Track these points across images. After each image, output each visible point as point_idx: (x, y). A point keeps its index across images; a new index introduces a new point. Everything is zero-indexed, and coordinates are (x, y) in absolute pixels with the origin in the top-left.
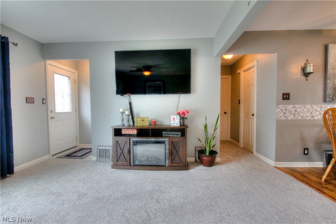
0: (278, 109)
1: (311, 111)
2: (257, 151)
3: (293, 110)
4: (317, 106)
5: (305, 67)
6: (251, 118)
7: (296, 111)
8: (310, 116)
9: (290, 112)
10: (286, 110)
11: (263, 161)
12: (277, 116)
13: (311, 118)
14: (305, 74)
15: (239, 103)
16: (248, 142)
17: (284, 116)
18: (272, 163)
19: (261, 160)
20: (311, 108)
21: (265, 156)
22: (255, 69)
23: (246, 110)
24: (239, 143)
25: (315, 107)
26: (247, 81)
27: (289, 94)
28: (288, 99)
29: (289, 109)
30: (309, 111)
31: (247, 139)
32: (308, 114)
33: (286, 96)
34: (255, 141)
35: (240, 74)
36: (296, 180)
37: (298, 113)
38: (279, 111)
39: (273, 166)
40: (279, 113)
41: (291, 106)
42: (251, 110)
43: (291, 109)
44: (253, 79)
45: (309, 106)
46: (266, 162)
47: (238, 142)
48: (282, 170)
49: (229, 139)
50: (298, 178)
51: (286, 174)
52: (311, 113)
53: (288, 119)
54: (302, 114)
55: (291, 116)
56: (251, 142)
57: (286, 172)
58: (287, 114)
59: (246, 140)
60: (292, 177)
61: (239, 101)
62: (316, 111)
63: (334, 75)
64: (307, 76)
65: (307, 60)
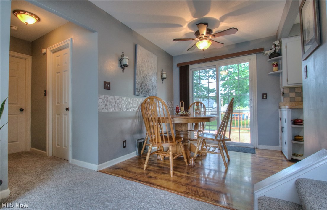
0: (100, 99)
2: (74, 157)
5: (122, 59)
6: (65, 115)
8: (126, 108)
9: (111, 104)
10: (107, 101)
11: (83, 168)
12: (99, 108)
13: (127, 111)
14: (121, 66)
15: (46, 95)
16: (59, 147)
17: (106, 108)
18: (95, 167)
19: (81, 167)
21: (86, 160)
22: (68, 50)
23: (57, 104)
24: (46, 151)
25: (129, 100)
26: (57, 65)
27: (109, 83)
28: (109, 88)
29: (110, 100)
31: (59, 144)
32: (125, 106)
33: (107, 85)
34: (70, 144)
35: (47, 55)
36: (125, 180)
37: (117, 105)
38: (101, 101)
39: (97, 170)
40: (101, 104)
42: (64, 104)
43: (111, 100)
44: (65, 63)
46: (87, 169)
47: (45, 149)
48: (107, 172)
49: (29, 148)
50: (125, 176)
51: (113, 176)
52: (127, 105)
53: (109, 111)
54: (120, 106)
55: (112, 108)
56: (65, 146)
57: (112, 173)
58: (109, 106)
59: (56, 146)
60: (120, 178)
61: (46, 91)
62: (130, 103)
63: (140, 72)
64: (123, 68)
65: (123, 53)
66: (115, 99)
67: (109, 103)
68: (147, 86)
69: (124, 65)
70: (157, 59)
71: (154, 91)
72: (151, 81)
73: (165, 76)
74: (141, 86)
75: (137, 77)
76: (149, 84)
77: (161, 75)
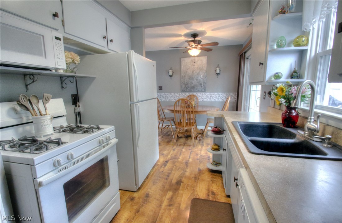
1: (174, 96)
3: (164, 96)
4: (178, 94)
7: (166, 96)
9: (163, 97)
10: (161, 95)
25: (176, 94)
27: (162, 87)
28: (162, 89)
32: (172, 98)
33: (160, 88)
37: (167, 97)
41: (163, 93)
43: (163, 95)
45: (173, 94)
52: (174, 98)
54: (169, 98)
55: (164, 99)
58: (162, 98)
62: (177, 96)
63: (185, 76)
64: (171, 77)
65: (171, 68)
66: (165, 94)
67: (162, 96)
68: (192, 84)
69: (170, 75)
70: (206, 59)
71: (202, 86)
72: (197, 79)
73: (218, 71)
74: (185, 85)
75: (182, 80)
76: (194, 82)
77: (216, 71)
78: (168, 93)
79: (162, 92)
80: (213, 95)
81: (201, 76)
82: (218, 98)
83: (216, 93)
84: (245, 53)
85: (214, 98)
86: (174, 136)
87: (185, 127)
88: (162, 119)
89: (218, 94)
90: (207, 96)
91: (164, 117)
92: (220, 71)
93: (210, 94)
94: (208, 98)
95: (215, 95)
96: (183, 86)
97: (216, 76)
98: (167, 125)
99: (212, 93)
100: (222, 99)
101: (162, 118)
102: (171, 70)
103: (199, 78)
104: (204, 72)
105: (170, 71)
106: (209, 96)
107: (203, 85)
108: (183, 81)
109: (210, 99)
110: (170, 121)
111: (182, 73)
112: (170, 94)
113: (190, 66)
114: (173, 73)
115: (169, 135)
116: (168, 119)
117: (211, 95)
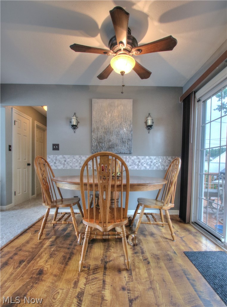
1: (79, 161)
4: (85, 157)
7: (65, 161)
8: (78, 166)
10: (56, 160)
13: (79, 168)
20: (79, 158)
27: (58, 145)
28: (58, 149)
30: (78, 161)
32: (77, 164)
33: (56, 147)
38: (50, 160)
40: (50, 162)
41: (61, 156)
45: (77, 157)
53: (58, 168)
54: (71, 164)
55: (61, 166)
63: (98, 128)
64: (74, 128)
65: (75, 114)
66: (64, 157)
67: (58, 161)
68: (110, 141)
69: (73, 126)
70: (132, 103)
71: (126, 145)
72: (118, 134)
73: (149, 123)
74: (99, 143)
75: (93, 134)
76: (114, 139)
77: (146, 123)
78: (69, 156)
79: (59, 154)
80: (143, 159)
81: (125, 129)
82: (150, 165)
83: (147, 157)
84: (195, 92)
85: (145, 165)
86: (79, 240)
87: (109, 222)
88: (56, 202)
89: (150, 159)
90: (134, 162)
91: (59, 198)
92: (153, 123)
93: (138, 158)
94: (135, 164)
95: (145, 160)
96: (95, 144)
97: (146, 130)
98: (66, 213)
99: (141, 157)
100: (157, 165)
101: (55, 199)
102: (74, 117)
103: (121, 132)
104: (129, 123)
105: (72, 118)
106: (137, 161)
107: (128, 144)
108: (94, 136)
109: (138, 165)
110: (71, 207)
111: (93, 123)
112: (73, 157)
113: (107, 112)
114: (78, 122)
115: (68, 236)
116: (67, 203)
117: (139, 160)
